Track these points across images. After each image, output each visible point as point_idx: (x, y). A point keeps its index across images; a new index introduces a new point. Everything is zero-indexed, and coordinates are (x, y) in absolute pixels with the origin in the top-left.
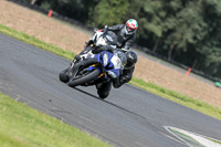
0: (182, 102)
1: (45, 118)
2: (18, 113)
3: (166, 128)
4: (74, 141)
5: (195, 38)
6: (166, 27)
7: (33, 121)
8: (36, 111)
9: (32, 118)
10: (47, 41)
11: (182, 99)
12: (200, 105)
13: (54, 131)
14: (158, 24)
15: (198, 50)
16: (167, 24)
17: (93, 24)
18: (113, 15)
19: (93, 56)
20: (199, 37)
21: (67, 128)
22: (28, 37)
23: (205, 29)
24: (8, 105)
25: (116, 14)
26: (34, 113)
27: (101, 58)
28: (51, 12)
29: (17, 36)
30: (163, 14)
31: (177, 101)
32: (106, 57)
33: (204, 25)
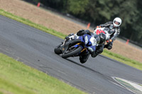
0: (123, 62)
1: (36, 72)
2: (18, 69)
3: (113, 78)
4: (54, 87)
5: (131, 21)
6: (113, 13)
7: (28, 73)
8: (29, 67)
9: (27, 71)
10: (37, 22)
11: (124, 59)
12: (134, 63)
13: (41, 80)
14: (108, 11)
15: (134, 28)
16: (113, 11)
17: (66, 12)
18: (79, 6)
19: (78, 37)
20: (134, 20)
21: (50, 78)
22: (24, 20)
23: (138, 14)
24: (11, 64)
25: (81, 5)
26: (28, 68)
27: (84, 39)
28: (39, 4)
29: (17, 19)
30: (111, 5)
31: (120, 60)
32: (86, 38)
33: (137, 12)
